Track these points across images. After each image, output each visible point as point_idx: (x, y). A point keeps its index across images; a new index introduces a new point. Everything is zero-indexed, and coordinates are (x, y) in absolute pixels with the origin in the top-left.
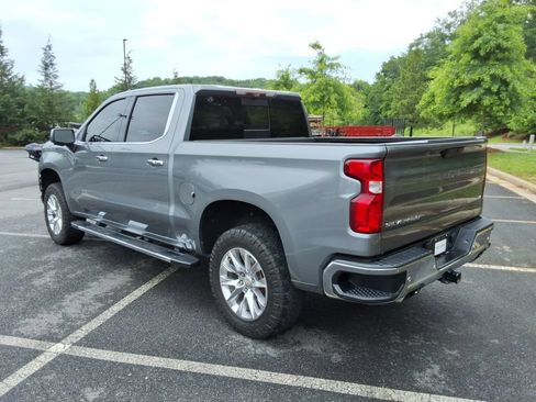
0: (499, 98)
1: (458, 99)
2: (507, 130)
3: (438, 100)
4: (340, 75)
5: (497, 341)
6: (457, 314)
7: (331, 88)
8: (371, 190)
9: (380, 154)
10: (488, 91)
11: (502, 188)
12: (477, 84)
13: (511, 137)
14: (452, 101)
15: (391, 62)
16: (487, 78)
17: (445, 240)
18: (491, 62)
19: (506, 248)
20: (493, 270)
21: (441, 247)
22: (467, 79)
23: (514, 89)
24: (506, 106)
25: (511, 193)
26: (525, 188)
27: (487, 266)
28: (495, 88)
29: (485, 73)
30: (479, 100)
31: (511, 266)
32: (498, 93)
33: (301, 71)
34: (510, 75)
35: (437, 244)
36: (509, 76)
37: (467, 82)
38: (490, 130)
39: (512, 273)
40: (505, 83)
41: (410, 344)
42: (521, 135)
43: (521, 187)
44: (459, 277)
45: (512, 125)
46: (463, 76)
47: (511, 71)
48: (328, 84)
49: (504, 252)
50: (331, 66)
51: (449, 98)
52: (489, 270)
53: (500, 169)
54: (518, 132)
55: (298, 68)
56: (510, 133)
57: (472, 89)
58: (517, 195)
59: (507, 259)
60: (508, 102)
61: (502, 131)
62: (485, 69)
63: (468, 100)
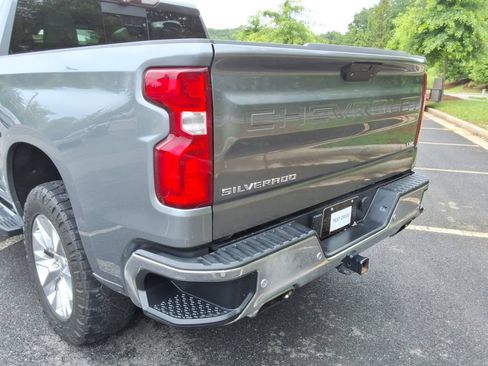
0: (462, 45)
1: (421, 45)
2: (468, 80)
3: (401, 46)
4: (304, 19)
5: (418, 352)
6: (373, 301)
7: (295, 33)
8: (186, 128)
9: (203, 57)
10: (452, 37)
11: (457, 135)
12: (441, 30)
13: (471, 87)
14: (415, 47)
15: (363, 13)
16: (452, 24)
17: (350, 207)
18: (456, 7)
19: (452, 205)
20: (432, 234)
21: (340, 218)
22: (432, 24)
23: (477, 36)
24: (469, 53)
25: (465, 141)
26: (480, 136)
27: (425, 228)
28: (459, 34)
29: (449, 18)
30: (443, 46)
31: (455, 228)
32: (461, 40)
33: (265, 14)
34: (475, 21)
35: (334, 216)
36: (473, 22)
37: (432, 28)
38: (452, 80)
39: (454, 238)
40: (469, 29)
41: (293, 355)
42: (480, 86)
43: (477, 134)
44: (366, 263)
45: (474, 75)
46: (429, 21)
47: (476, 17)
48: (291, 28)
49: (449, 209)
50: (296, 9)
51: (412, 45)
52: (427, 233)
53: (457, 116)
54: (478, 82)
55: (263, 11)
56: (471, 83)
57: (436, 35)
58: (472, 143)
59: (452, 220)
60: (470, 49)
61: (463, 81)
62: (450, 14)
63: (432, 47)
